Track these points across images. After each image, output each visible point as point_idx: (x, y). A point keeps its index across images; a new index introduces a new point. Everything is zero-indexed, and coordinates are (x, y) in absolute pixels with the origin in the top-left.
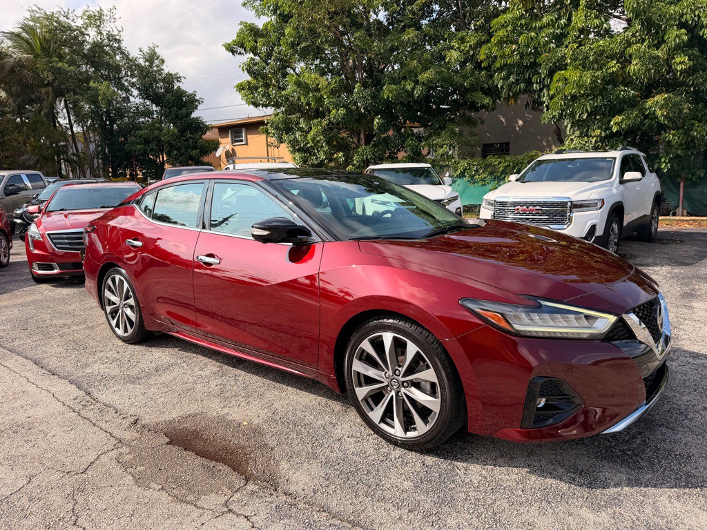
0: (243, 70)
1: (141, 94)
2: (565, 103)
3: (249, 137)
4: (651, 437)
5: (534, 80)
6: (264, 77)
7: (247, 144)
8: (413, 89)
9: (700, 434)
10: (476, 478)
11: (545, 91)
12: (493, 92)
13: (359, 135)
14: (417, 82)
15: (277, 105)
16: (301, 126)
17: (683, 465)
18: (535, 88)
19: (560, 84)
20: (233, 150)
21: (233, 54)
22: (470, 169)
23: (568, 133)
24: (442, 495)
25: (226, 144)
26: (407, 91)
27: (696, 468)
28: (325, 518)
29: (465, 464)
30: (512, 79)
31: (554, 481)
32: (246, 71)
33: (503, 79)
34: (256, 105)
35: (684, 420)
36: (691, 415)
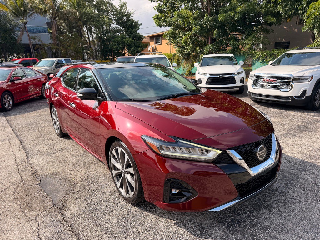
0: (155, 10)
1: (116, 22)
2: (315, 20)
3: (162, 41)
4: (255, 214)
5: (299, 8)
6: (165, 12)
7: (161, 44)
8: (234, 16)
9: (284, 216)
10: (148, 222)
11: (305, 14)
12: (277, 15)
13: (208, 38)
14: (236, 12)
15: (170, 26)
16: (180, 35)
17: (260, 233)
18: (300, 13)
19: (313, 10)
20: (155, 47)
21: (152, 2)
22: (262, 56)
23: (316, 36)
24: (125, 228)
25: (152, 44)
26: (231, 17)
27: (266, 236)
28: (67, 230)
29: (148, 214)
30: (287, 8)
31: (183, 230)
32: (156, 10)
33: (283, 8)
34: (160, 26)
35: (282, 207)
36: (289, 205)
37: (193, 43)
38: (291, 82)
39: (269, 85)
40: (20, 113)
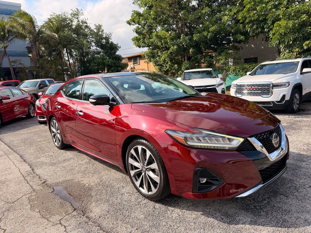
0: (134, 32)
1: (95, 45)
2: (280, 37)
3: (140, 61)
4: (274, 200)
5: (265, 26)
6: (143, 34)
7: (139, 64)
8: (207, 35)
9: (301, 200)
10: (175, 215)
11: (271, 32)
12: (246, 34)
13: (184, 57)
14: (209, 32)
15: (149, 46)
16: (159, 54)
17: (284, 215)
18: (266, 31)
19: (277, 28)
20: (134, 67)
21: (130, 25)
22: (236, 70)
24: (155, 223)
25: (131, 65)
26: (205, 36)
27: (290, 218)
28: (97, 230)
29: (173, 209)
30: (255, 27)
31: (212, 219)
32: (135, 32)
33: (250, 27)
34: (140, 47)
35: (295, 192)
36: (301, 190)
37: (171, 61)
38: (271, 88)
39: (251, 93)
40: (10, 131)
